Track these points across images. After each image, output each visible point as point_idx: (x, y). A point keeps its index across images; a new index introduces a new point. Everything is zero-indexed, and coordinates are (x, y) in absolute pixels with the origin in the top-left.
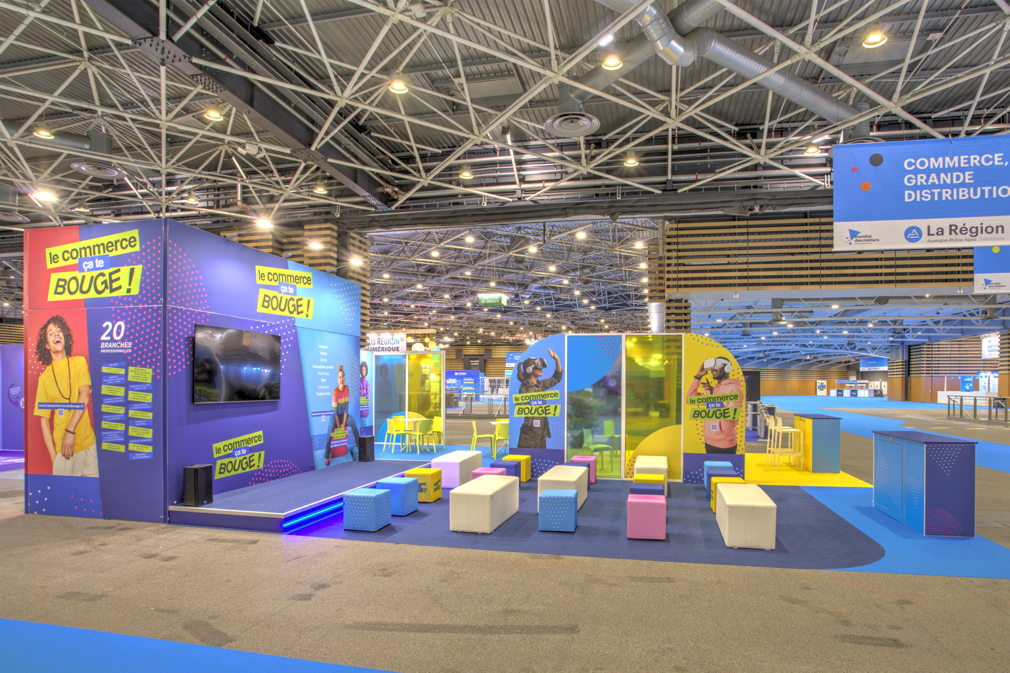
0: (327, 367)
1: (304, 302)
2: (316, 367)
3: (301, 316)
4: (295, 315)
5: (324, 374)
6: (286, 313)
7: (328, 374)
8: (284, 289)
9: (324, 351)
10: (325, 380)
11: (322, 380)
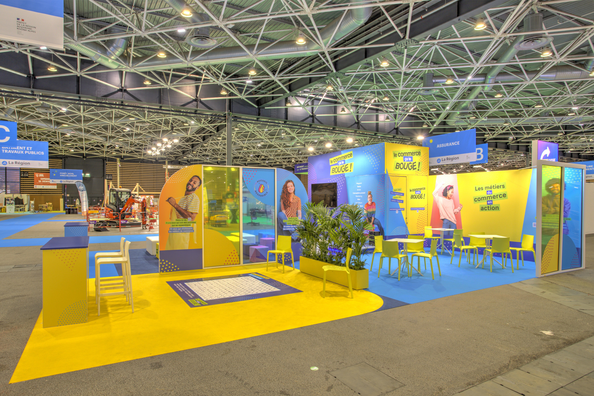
0: (361, 193)
1: (349, 166)
2: (355, 193)
3: (347, 172)
4: (345, 172)
5: (359, 196)
6: (341, 173)
7: (362, 196)
8: (340, 163)
9: (359, 185)
10: (359, 200)
11: (358, 199)
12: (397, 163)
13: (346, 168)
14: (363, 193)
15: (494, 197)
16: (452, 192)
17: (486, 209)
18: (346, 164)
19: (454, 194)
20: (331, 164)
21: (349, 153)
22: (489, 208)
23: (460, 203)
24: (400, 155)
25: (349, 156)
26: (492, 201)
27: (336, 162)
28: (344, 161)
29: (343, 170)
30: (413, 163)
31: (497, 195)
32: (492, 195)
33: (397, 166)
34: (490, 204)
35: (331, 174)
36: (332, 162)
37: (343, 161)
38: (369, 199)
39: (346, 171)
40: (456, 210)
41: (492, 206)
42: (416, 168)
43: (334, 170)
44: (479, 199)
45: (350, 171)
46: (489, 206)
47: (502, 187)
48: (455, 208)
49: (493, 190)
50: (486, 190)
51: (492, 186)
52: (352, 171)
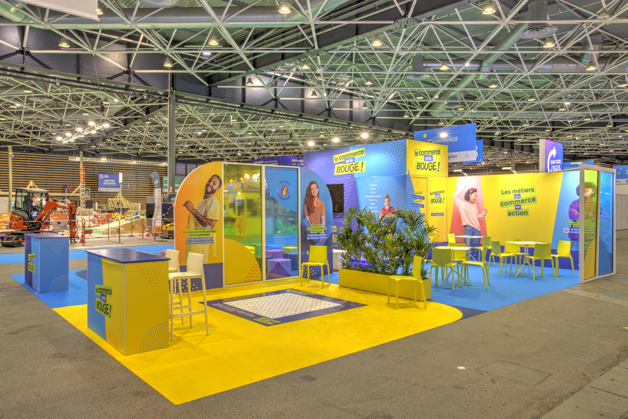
0: (376, 196)
1: (360, 165)
2: (367, 197)
3: (357, 172)
4: (354, 172)
5: (373, 200)
6: (349, 172)
7: (377, 200)
8: (348, 161)
9: (373, 187)
10: (374, 204)
11: (372, 204)
12: (418, 163)
13: (356, 167)
14: (378, 196)
15: (523, 201)
16: (476, 196)
17: (513, 214)
18: (356, 162)
19: (478, 198)
20: (335, 162)
21: (361, 149)
22: (517, 213)
23: (485, 207)
24: (421, 153)
25: (360, 153)
26: (520, 205)
27: (342, 160)
28: (354, 159)
29: (352, 169)
30: (434, 163)
31: (526, 200)
32: (520, 199)
33: (418, 166)
34: (518, 209)
35: (336, 174)
36: (336, 159)
37: (351, 158)
38: (386, 204)
39: (356, 170)
40: (481, 216)
41: (520, 211)
42: (436, 169)
43: (339, 169)
44: (506, 204)
45: (362, 170)
46: (517, 210)
47: (531, 190)
48: (479, 213)
49: (521, 193)
50: (514, 194)
51: (520, 189)
52: (364, 171)
